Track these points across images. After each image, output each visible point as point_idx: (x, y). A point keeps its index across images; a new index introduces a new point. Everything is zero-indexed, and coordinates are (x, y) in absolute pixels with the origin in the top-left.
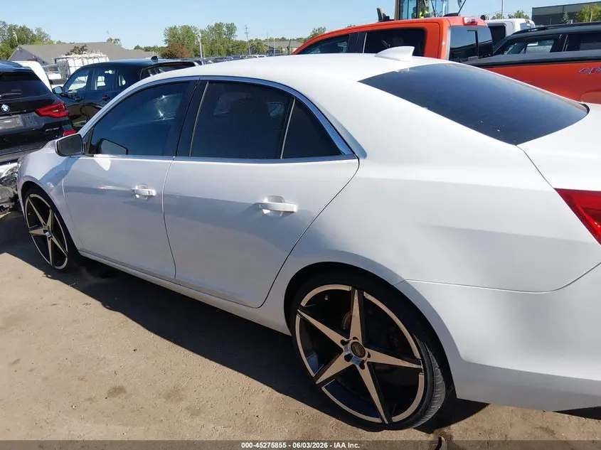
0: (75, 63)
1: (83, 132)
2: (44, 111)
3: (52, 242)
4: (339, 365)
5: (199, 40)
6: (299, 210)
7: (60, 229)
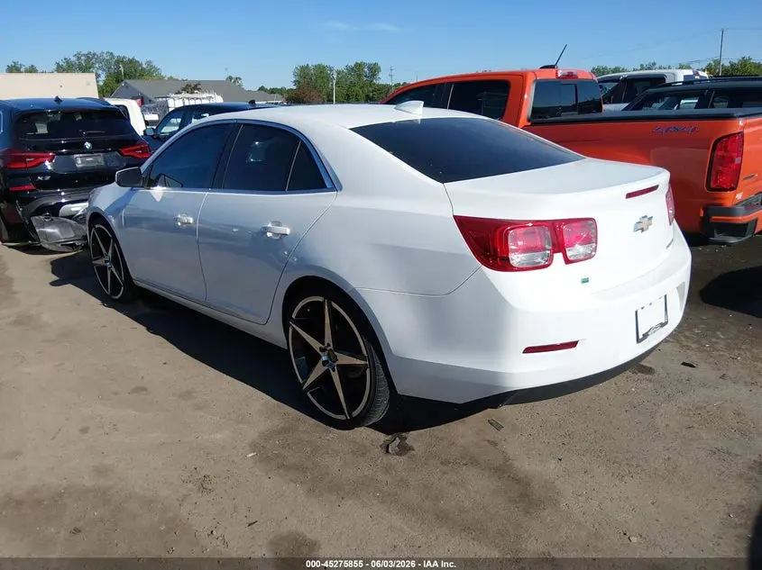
0: (175, 103)
1: (144, 168)
2: (126, 151)
3: (112, 272)
4: (319, 370)
5: (334, 82)
6: (291, 232)
7: (118, 260)
